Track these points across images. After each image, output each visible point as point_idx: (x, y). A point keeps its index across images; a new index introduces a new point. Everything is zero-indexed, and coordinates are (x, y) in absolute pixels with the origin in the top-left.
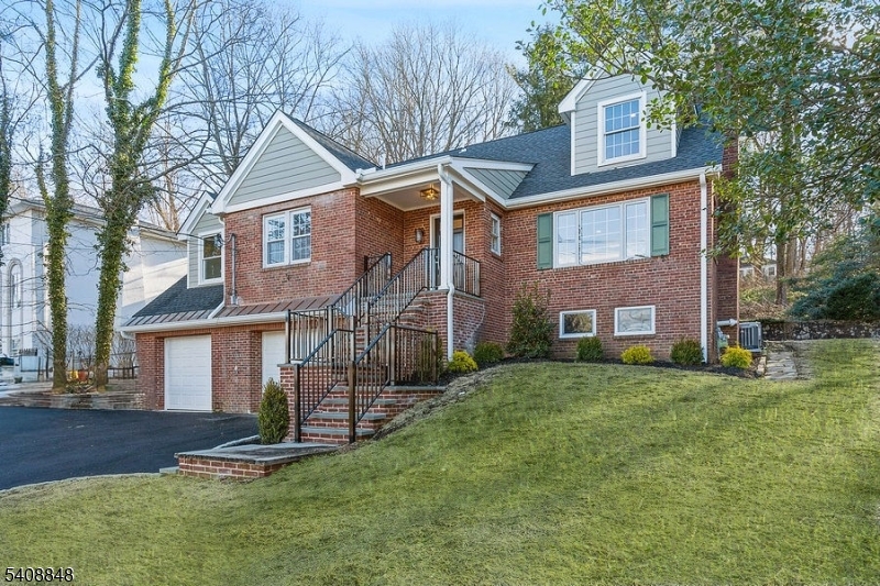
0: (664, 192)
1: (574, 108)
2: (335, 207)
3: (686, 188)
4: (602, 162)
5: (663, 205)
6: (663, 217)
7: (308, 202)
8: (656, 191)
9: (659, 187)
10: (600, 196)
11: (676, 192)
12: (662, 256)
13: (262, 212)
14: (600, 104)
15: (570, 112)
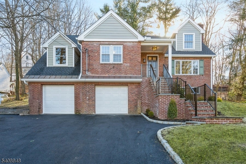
0: (202, 59)
1: (177, 33)
2: (133, 47)
3: (207, 59)
4: (184, 49)
5: (202, 62)
6: (202, 65)
7: (121, 43)
8: (201, 59)
9: (201, 58)
10: (187, 58)
11: (205, 60)
12: (202, 75)
13: (101, 43)
14: (184, 34)
15: (176, 34)
